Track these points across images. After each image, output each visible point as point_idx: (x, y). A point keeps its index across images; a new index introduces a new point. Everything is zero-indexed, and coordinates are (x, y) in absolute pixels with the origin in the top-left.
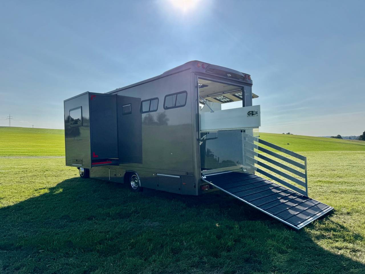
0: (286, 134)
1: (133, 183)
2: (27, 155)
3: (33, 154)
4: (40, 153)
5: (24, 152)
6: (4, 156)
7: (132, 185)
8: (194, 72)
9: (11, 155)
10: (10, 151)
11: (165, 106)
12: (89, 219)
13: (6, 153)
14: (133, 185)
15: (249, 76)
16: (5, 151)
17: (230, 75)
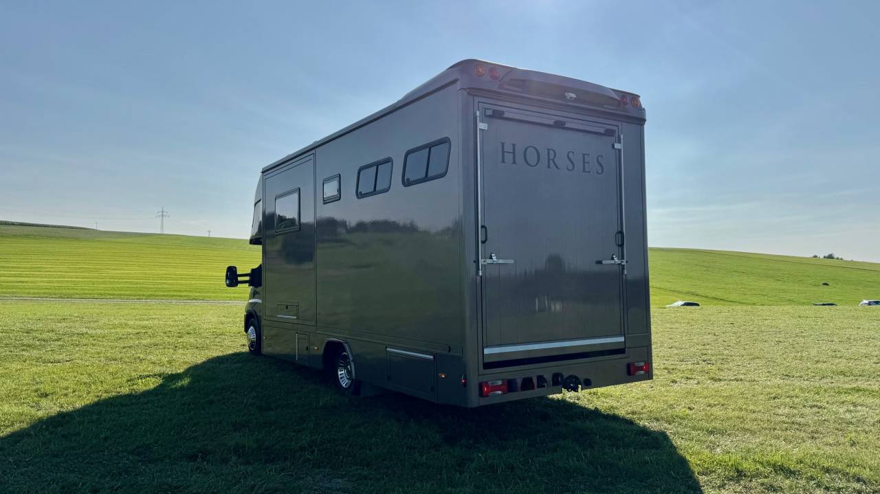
0: (822, 257)
1: (343, 372)
2: (185, 296)
3: (197, 294)
4: (213, 292)
5: (180, 291)
6: (138, 297)
7: (340, 377)
8: (465, 89)
9: (151, 295)
10: (152, 286)
11: (406, 178)
12: (193, 458)
13: (144, 291)
14: (342, 376)
15: (635, 98)
16: (142, 288)
17: (574, 96)
